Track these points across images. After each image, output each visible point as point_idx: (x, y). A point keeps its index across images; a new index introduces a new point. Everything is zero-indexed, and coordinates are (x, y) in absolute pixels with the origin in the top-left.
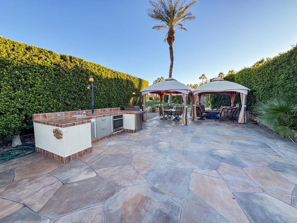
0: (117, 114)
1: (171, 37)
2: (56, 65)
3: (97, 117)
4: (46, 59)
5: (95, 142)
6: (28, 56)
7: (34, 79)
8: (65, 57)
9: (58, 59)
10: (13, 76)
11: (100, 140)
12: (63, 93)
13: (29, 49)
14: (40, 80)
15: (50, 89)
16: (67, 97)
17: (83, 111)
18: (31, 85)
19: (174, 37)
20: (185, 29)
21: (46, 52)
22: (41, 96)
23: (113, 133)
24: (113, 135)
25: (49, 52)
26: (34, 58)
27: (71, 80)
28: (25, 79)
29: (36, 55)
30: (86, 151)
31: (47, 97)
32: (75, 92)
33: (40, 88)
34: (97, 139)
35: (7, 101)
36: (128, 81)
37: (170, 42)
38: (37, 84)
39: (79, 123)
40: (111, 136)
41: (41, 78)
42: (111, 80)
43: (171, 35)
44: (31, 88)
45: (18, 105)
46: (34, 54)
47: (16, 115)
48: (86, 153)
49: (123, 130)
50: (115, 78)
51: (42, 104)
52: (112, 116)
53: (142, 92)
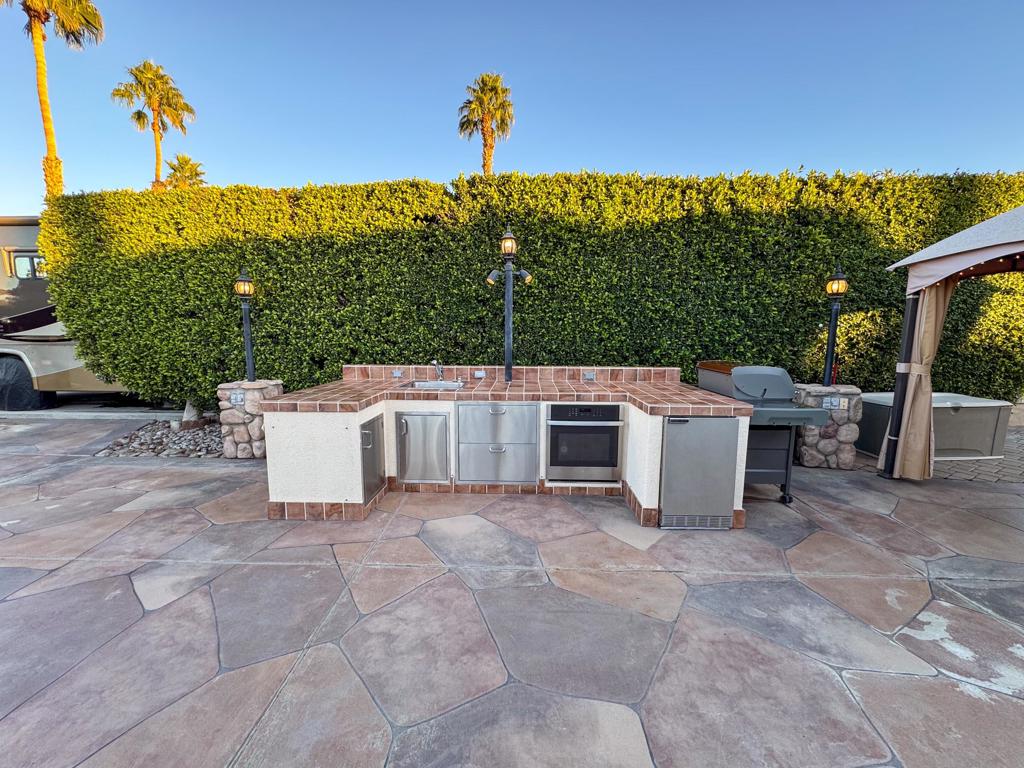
0: (579, 398)
2: (427, 219)
3: (459, 398)
4: (403, 211)
5: (449, 492)
7: (374, 272)
8: (458, 186)
11: (473, 491)
13: (370, 193)
16: (457, 317)
17: (478, 369)
18: (370, 288)
21: (405, 188)
23: (548, 484)
24: (545, 492)
25: (412, 186)
28: (359, 275)
30: (335, 508)
34: (458, 483)
35: (330, 332)
36: (802, 217)
39: (309, 406)
40: (533, 492)
42: (658, 230)
45: (346, 341)
48: (336, 516)
49: (619, 485)
50: (689, 218)
52: (544, 407)
53: (912, 273)
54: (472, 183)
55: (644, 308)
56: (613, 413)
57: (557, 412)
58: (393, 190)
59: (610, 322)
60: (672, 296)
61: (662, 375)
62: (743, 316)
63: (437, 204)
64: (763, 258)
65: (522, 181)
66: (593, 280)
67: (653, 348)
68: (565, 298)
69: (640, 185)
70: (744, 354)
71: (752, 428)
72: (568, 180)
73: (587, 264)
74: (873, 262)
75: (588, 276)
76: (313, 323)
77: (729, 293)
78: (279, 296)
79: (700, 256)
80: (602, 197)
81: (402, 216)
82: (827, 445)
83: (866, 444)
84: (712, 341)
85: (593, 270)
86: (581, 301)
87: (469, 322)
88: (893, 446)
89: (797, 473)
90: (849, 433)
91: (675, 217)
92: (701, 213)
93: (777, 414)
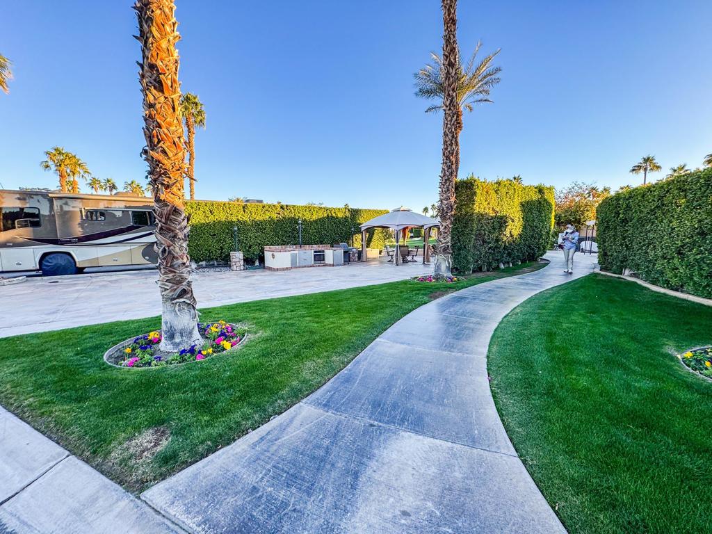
0: (318, 249)
2: (278, 213)
3: (299, 250)
4: (272, 211)
7: (265, 225)
8: (284, 207)
10: (257, 224)
11: (302, 267)
12: (281, 233)
14: (269, 226)
15: (274, 230)
18: (264, 229)
22: (269, 235)
23: (313, 265)
25: (274, 205)
26: (266, 212)
27: (287, 222)
28: (262, 226)
31: (272, 236)
33: (269, 230)
38: (267, 228)
41: (269, 224)
46: (266, 209)
48: (288, 269)
49: (323, 263)
51: (269, 241)
52: (313, 251)
53: (362, 228)
54: (287, 206)
55: (322, 233)
56: (323, 251)
57: (315, 252)
58: (270, 207)
60: (326, 231)
61: (327, 246)
62: (338, 234)
63: (279, 210)
64: (340, 223)
67: (323, 241)
69: (319, 208)
70: (339, 241)
71: (344, 252)
72: (306, 207)
74: (357, 224)
75: (311, 227)
77: (336, 230)
79: (331, 223)
80: (313, 211)
81: (271, 213)
82: (354, 258)
83: (359, 258)
84: (334, 239)
85: (312, 225)
88: (362, 256)
89: (350, 261)
90: (356, 255)
91: (326, 215)
92: (330, 215)
93: (346, 250)
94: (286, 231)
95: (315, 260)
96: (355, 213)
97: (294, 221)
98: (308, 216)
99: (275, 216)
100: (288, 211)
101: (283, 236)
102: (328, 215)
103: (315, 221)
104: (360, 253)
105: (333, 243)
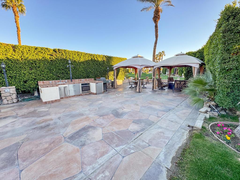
0: (85, 83)
1: (156, 16)
2: (51, 55)
3: (69, 84)
4: (45, 53)
6: (36, 52)
7: (39, 64)
8: (56, 50)
9: (52, 51)
10: (30, 63)
11: (72, 97)
12: (55, 70)
13: (36, 49)
14: (42, 64)
15: (48, 68)
16: (58, 72)
18: (39, 67)
19: (159, 16)
20: (172, 5)
21: (45, 49)
22: (44, 72)
24: (82, 95)
25: (46, 49)
26: (39, 53)
27: (59, 63)
28: (36, 64)
29: (40, 51)
30: (56, 100)
31: (47, 73)
32: (63, 70)
33: (43, 68)
34: (69, 96)
35: (29, 75)
37: (155, 20)
38: (41, 66)
41: (43, 63)
43: (156, 14)
44: (39, 68)
45: (33, 77)
46: (39, 51)
47: (32, 81)
48: (56, 102)
49: (90, 93)
51: (45, 76)
52: (80, 84)
53: (114, 68)
54: (59, 50)
55: (88, 71)
56: (89, 84)
57: (82, 85)
58: (42, 49)
59: (83, 73)
60: (91, 69)
61: (92, 79)
62: (99, 72)
63: (52, 52)
64: (100, 65)
65: (68, 51)
66: (80, 67)
67: (89, 76)
68: (77, 69)
69: (85, 54)
70: (99, 76)
71: (103, 84)
72: (75, 52)
73: (79, 64)
74: (111, 66)
75: (80, 66)
76: (23, 73)
77: (97, 69)
78: (13, 68)
79: (94, 64)
80: (81, 55)
81: (45, 54)
82: (109, 86)
83: (112, 86)
84: (96, 75)
85: (80, 65)
86: (79, 70)
87: (60, 73)
88: (114, 85)
89: (107, 89)
90: (111, 84)
91: (90, 59)
92: (93, 59)
93: (105, 82)
94: (59, 69)
95: (82, 91)
96: (109, 59)
97: (65, 61)
98: (77, 59)
99: (48, 57)
100: (60, 54)
101: (57, 73)
102: (92, 59)
103: (83, 63)
104: (113, 83)
105: (96, 77)
